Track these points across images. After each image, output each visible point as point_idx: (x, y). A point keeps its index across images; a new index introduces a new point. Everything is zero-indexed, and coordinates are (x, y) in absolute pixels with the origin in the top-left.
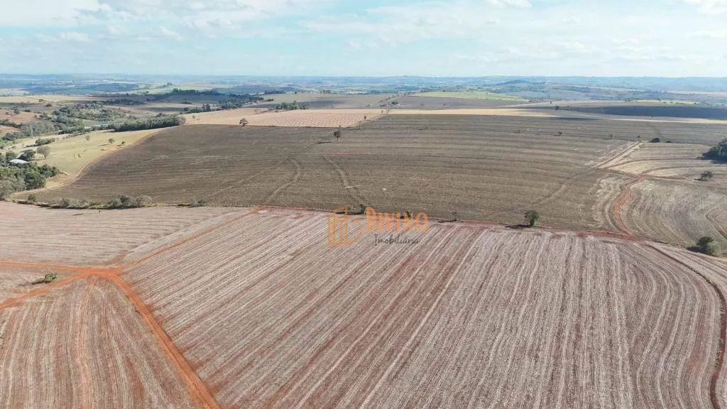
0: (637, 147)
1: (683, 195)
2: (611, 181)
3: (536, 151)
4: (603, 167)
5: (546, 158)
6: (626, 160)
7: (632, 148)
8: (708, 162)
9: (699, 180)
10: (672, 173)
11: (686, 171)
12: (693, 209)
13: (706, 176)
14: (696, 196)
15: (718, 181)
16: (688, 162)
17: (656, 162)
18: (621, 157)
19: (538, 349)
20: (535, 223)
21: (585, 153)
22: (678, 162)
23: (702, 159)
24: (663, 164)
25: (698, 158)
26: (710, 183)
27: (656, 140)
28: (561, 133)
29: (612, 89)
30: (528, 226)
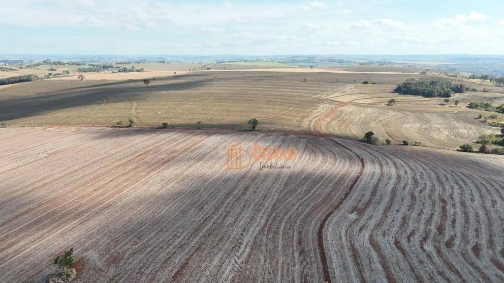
0: (353, 87)
1: (371, 112)
2: (327, 105)
3: (283, 90)
4: (325, 98)
5: (288, 93)
6: (342, 94)
7: (349, 88)
8: (396, 94)
9: (387, 105)
10: (370, 101)
11: (380, 100)
12: (375, 120)
13: (392, 102)
14: (380, 113)
15: (399, 105)
16: (381, 95)
17: (361, 95)
18: (340, 93)
19: (206, 204)
20: (256, 128)
21: (317, 90)
22: (377, 95)
23: (393, 93)
24: (366, 96)
25: (390, 92)
26: (394, 106)
27: (366, 83)
28: (305, 80)
29: (357, 61)
30: (251, 130)
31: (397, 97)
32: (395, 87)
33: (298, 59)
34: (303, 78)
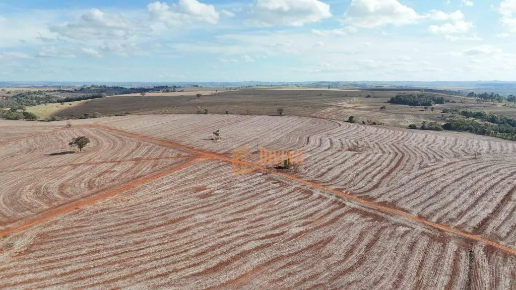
0: (357, 99)
4: (333, 105)
7: (354, 100)
9: (379, 110)
13: (383, 108)
15: (388, 110)
16: (378, 104)
17: (362, 104)
18: (346, 102)
20: (282, 114)
21: (329, 101)
23: (386, 103)
24: (366, 104)
26: (384, 111)
27: (369, 97)
30: (279, 115)
31: (388, 105)
32: (389, 99)
33: (322, 84)
34: (320, 94)
